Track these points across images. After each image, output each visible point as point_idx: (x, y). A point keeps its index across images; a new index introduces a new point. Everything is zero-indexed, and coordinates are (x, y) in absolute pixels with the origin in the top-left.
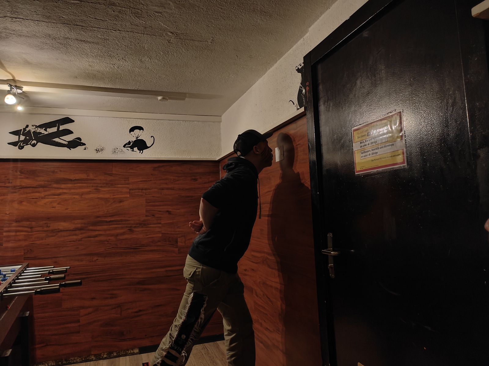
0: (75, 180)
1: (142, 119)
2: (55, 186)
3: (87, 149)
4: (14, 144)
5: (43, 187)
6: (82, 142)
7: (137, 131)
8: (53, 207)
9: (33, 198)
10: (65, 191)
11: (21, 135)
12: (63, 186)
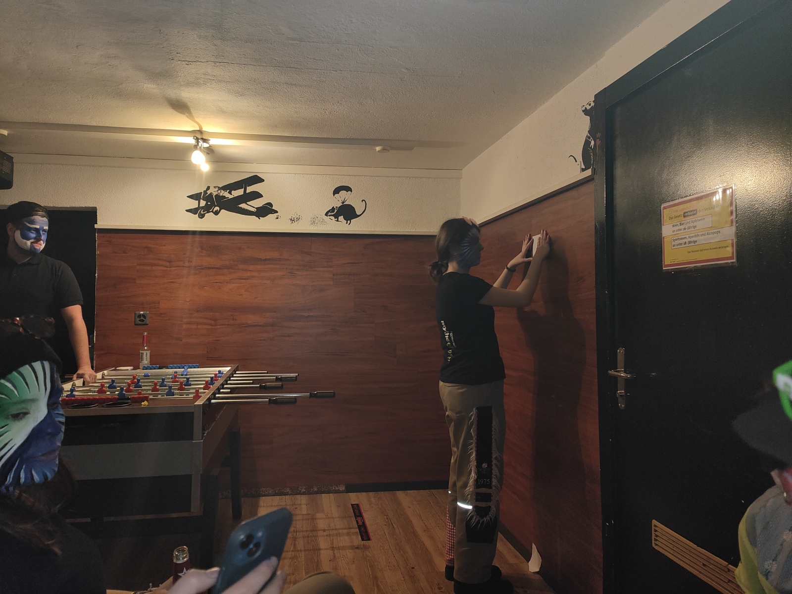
0: (266, 260)
1: (349, 175)
2: (242, 266)
3: (279, 217)
4: (193, 211)
5: (228, 268)
6: (273, 208)
7: (343, 193)
8: (240, 295)
9: (217, 282)
10: (254, 274)
11: (201, 200)
12: (251, 267)
